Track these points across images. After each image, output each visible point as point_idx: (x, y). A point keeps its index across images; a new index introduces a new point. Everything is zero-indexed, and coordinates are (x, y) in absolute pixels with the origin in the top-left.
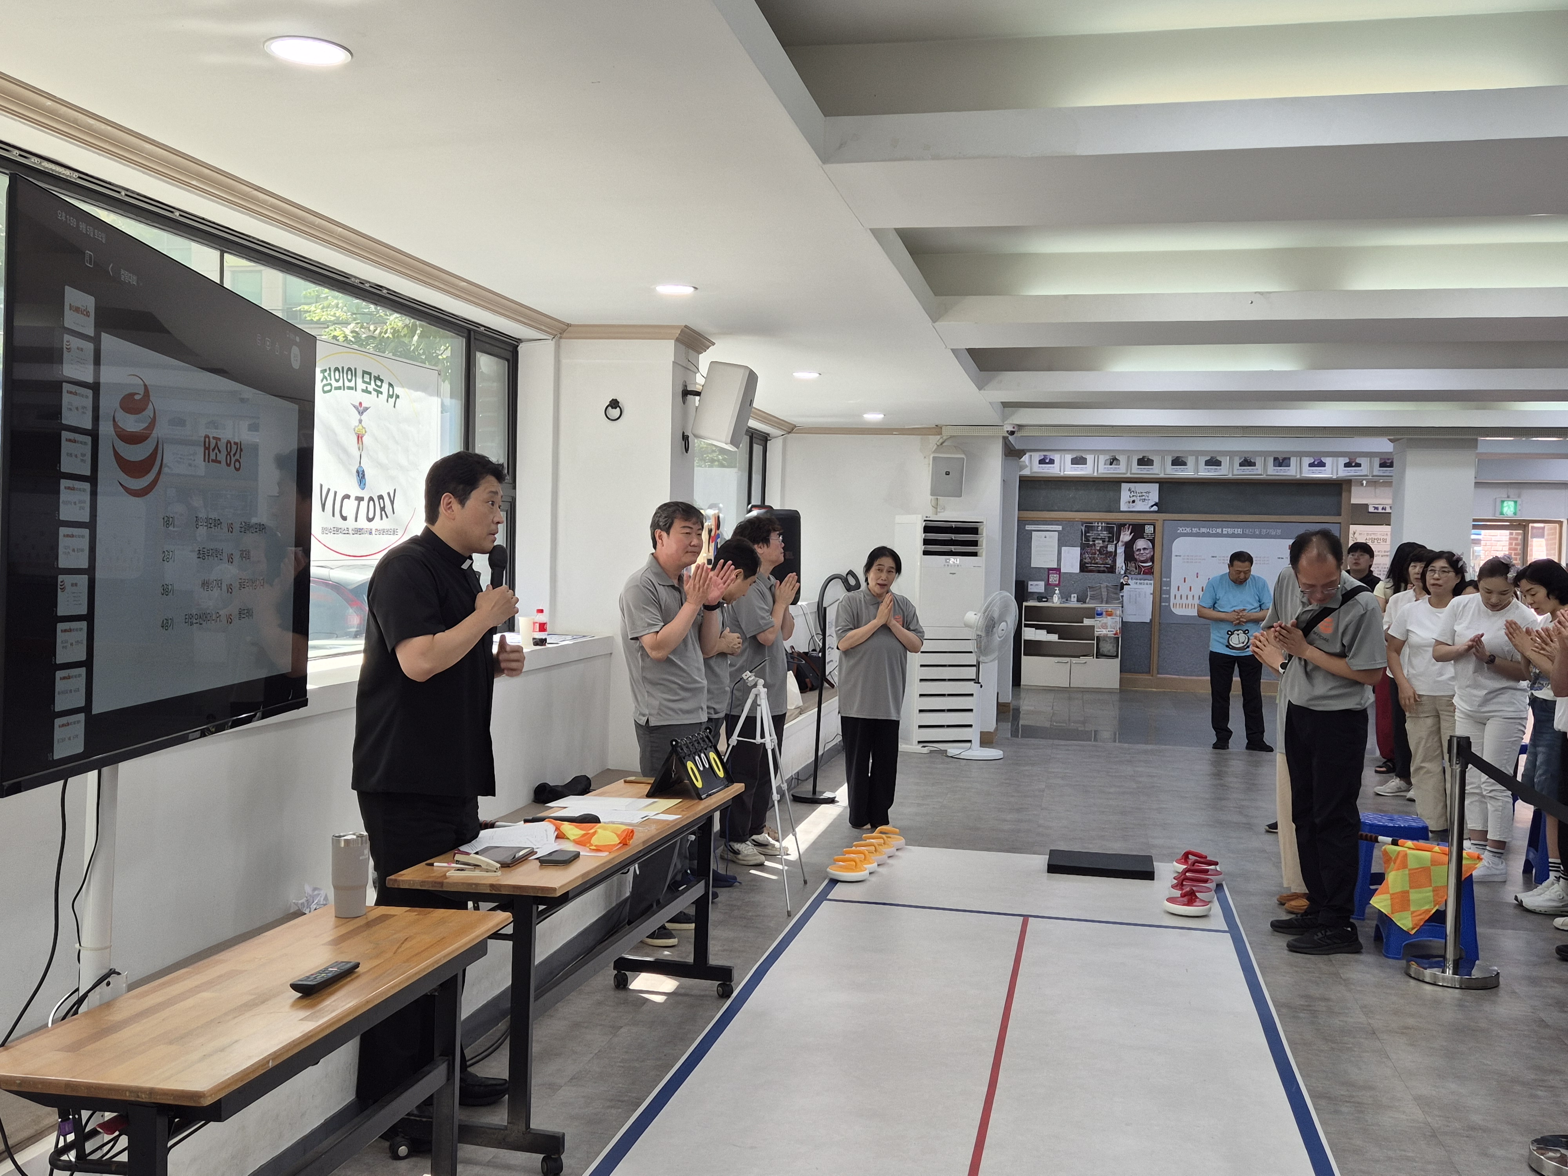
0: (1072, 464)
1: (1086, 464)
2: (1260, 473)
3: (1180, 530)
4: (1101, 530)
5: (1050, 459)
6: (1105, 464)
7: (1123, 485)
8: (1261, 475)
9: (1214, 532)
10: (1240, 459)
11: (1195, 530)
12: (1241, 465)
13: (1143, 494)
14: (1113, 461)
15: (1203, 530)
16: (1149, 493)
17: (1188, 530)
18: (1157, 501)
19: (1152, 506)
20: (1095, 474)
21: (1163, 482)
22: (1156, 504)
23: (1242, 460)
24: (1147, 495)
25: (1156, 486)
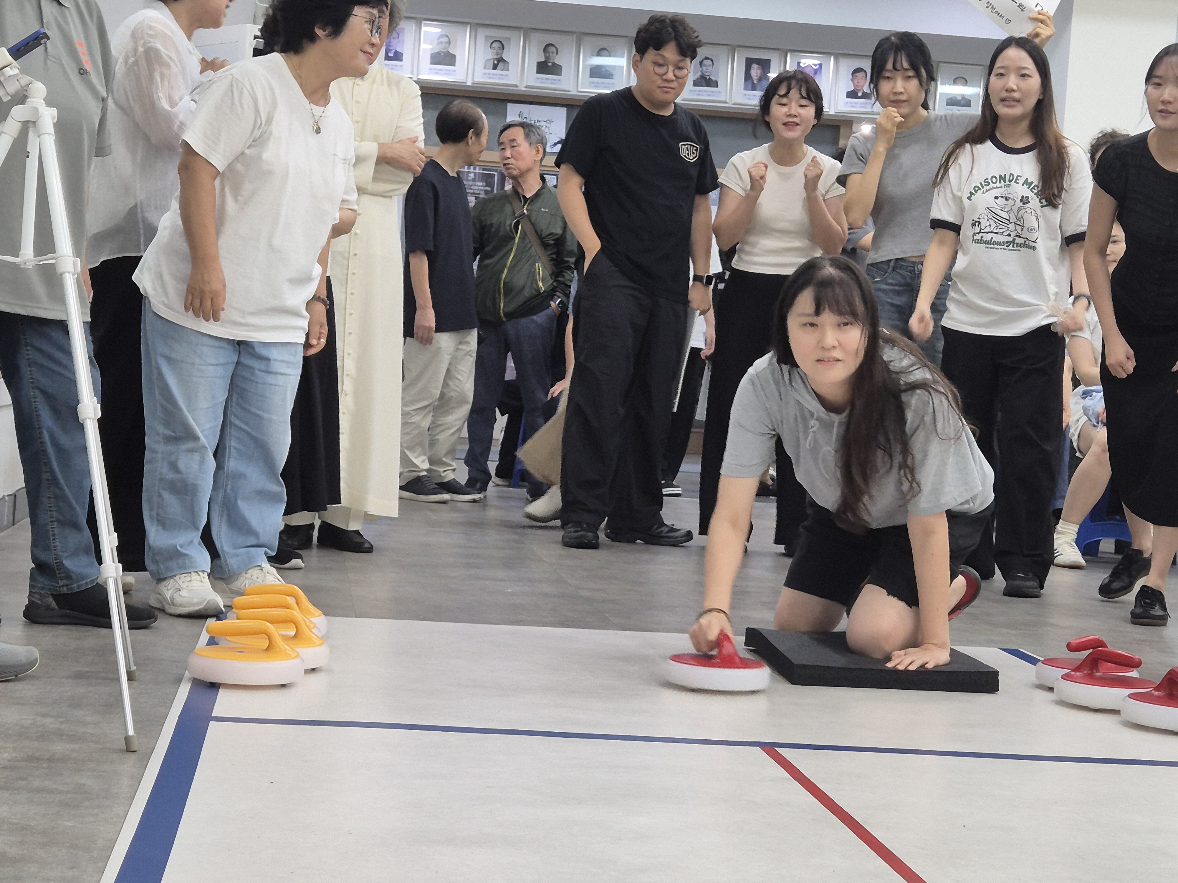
0: (433, 63)
1: (454, 65)
2: (723, 99)
4: (474, 180)
5: (396, 52)
6: (485, 68)
7: (510, 106)
8: (726, 103)
10: (695, 74)
12: (696, 84)
14: (499, 63)
16: (550, 121)
19: (555, 144)
20: (469, 83)
21: (574, 104)
23: (698, 75)
24: (548, 125)
25: (562, 112)
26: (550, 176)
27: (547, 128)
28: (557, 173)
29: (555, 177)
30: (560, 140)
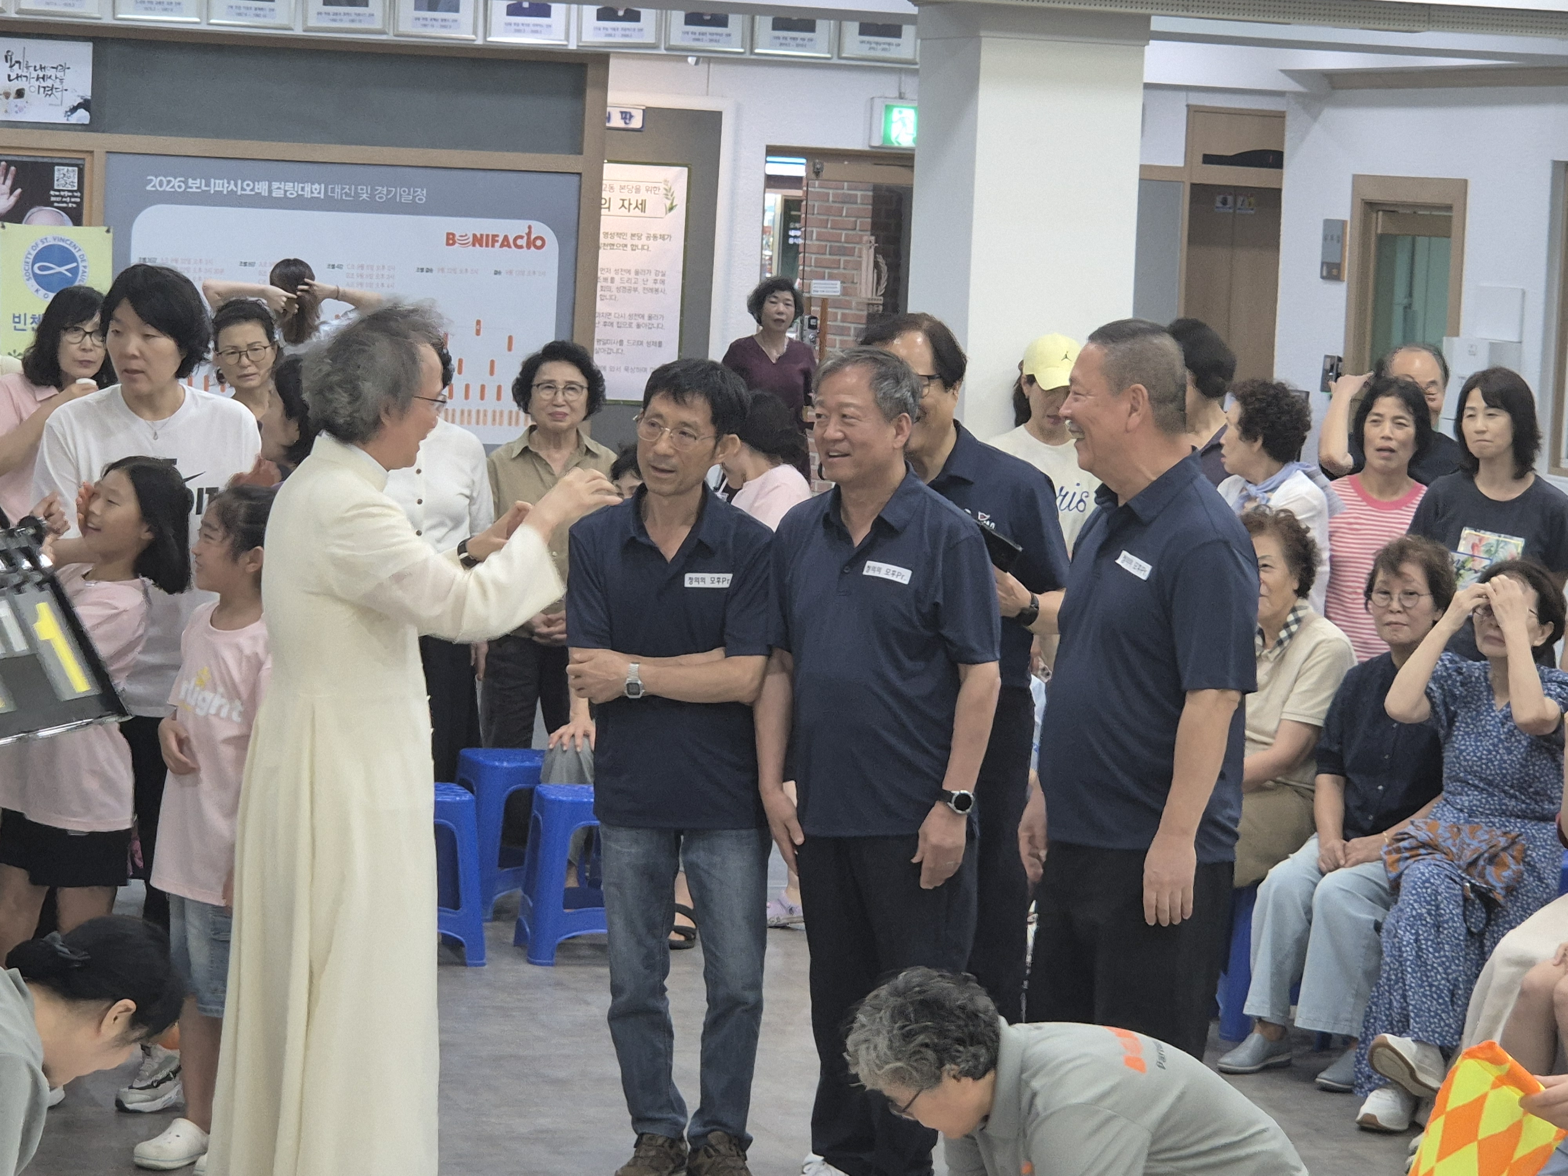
2: (377, 25)
3: (155, 183)
8: (381, 32)
9: (248, 192)
11: (195, 185)
13: (48, 72)
15: (219, 185)
16: (64, 68)
17: (176, 183)
18: (88, 94)
19: (74, 109)
21: (105, 39)
22: (85, 105)
24: (59, 74)
25: (86, 50)
26: (66, 168)
27: (58, 80)
28: (80, 162)
29: (76, 169)
30: (81, 101)
